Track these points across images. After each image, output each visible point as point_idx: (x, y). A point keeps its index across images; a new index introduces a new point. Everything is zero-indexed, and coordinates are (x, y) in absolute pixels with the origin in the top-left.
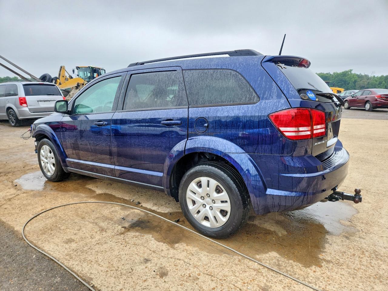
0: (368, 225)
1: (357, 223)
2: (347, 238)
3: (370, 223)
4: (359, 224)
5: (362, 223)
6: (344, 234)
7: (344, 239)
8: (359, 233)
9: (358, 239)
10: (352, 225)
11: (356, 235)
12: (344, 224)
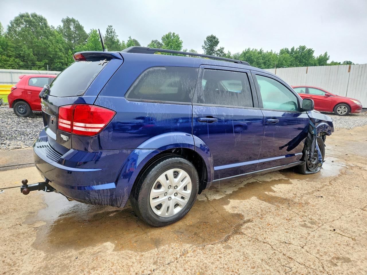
0: (16, 235)
1: (28, 230)
2: (31, 213)
3: (14, 238)
4: (26, 230)
5: (23, 234)
6: (36, 214)
7: (32, 211)
8: (22, 221)
9: (21, 216)
10: (32, 225)
11: (24, 219)
12: (40, 222)
